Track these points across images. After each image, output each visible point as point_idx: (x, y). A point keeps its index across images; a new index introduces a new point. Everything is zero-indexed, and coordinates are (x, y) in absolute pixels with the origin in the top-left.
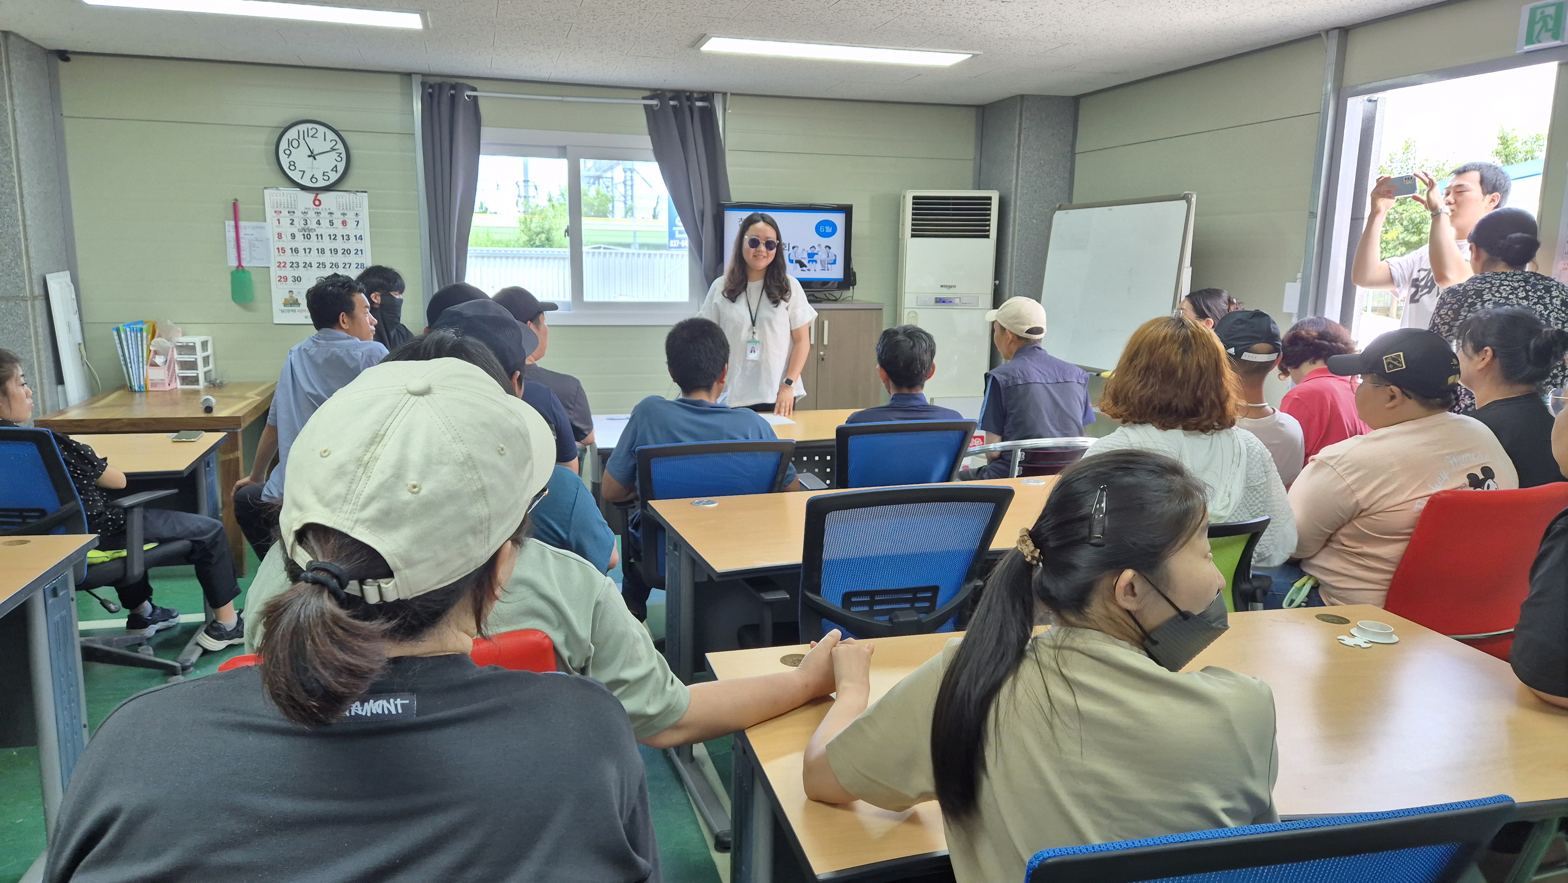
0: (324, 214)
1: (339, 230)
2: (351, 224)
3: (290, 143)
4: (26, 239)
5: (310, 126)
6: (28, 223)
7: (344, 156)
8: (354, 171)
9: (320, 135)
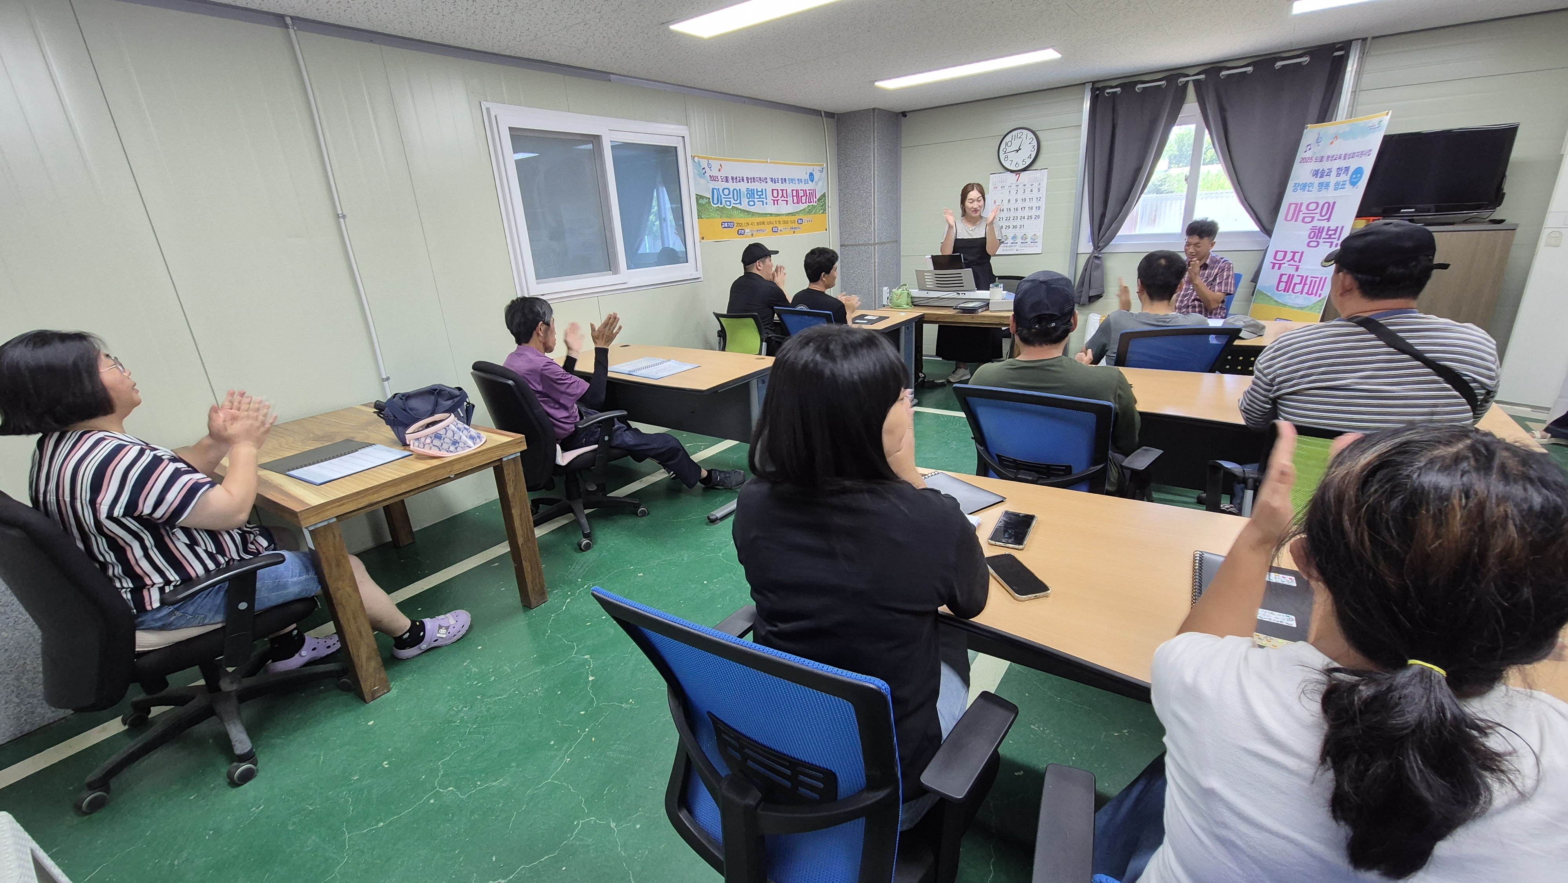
0: (1021, 186)
1: (1028, 195)
2: (1035, 190)
3: (1006, 144)
4: (874, 215)
5: (1019, 131)
6: (876, 206)
7: (1036, 147)
8: (1042, 156)
9: (1024, 136)
